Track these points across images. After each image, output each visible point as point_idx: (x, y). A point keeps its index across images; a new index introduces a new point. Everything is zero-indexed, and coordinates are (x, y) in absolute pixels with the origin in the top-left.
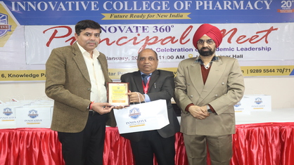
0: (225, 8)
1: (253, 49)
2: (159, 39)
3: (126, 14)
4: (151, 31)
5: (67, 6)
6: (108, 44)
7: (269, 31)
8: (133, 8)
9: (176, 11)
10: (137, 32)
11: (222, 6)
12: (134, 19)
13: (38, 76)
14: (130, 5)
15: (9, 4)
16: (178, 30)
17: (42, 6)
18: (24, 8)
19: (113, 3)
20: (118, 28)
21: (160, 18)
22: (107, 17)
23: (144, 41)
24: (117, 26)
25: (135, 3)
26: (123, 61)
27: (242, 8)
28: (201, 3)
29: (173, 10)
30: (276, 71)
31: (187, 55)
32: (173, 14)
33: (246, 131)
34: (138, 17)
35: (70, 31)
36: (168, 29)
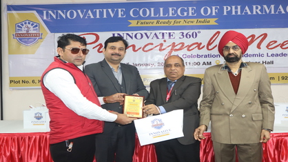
0: (254, 13)
1: (285, 55)
2: (186, 45)
3: (152, 21)
4: (177, 37)
5: (94, 14)
6: (134, 50)
8: (159, 15)
9: (202, 17)
10: (163, 38)
11: (252, 11)
12: (160, 25)
14: (157, 12)
15: (41, 13)
16: (204, 36)
17: (72, 14)
18: (54, 17)
19: (140, 10)
20: (144, 35)
21: (187, 24)
22: (134, 23)
23: (170, 47)
24: (143, 32)
25: (161, 9)
26: (149, 67)
27: (273, 12)
28: (229, 8)
29: (200, 16)
31: (214, 61)
32: (200, 20)
33: (275, 140)
34: (164, 23)
35: (98, 38)
36: (195, 35)
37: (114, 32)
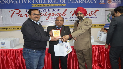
0: (79, 2)
1: (90, 18)
2: (55, 14)
3: (41, 5)
5: (18, 2)
7: (96, 11)
8: (44, 2)
9: (60, 3)
10: (46, 11)
11: (78, 2)
12: (44, 6)
13: (8, 29)
16: (62, 11)
21: (55, 6)
22: (34, 6)
23: (49, 15)
25: (45, 0)
27: (86, 2)
29: (59, 3)
30: (99, 26)
31: (65, 20)
34: (46, 5)
35: (20, 11)
36: (58, 10)
37: (26, 9)
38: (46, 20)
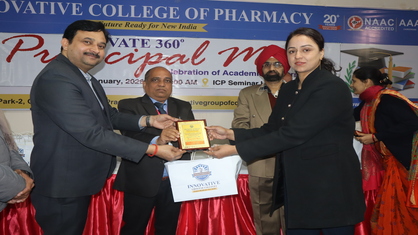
0: (253, 20)
2: (164, 56)
3: (119, 22)
4: (153, 46)
5: (37, 8)
8: (130, 15)
9: (187, 21)
10: (134, 46)
11: (250, 18)
12: (130, 28)
14: (126, 10)
16: (189, 46)
19: (102, 7)
21: (166, 29)
23: (144, 59)
25: (133, 7)
26: (112, 85)
27: (275, 21)
28: (222, 12)
29: (183, 19)
31: (201, 80)
32: (183, 24)
34: (136, 26)
35: (41, 42)
36: (176, 45)
38: (131, 76)
